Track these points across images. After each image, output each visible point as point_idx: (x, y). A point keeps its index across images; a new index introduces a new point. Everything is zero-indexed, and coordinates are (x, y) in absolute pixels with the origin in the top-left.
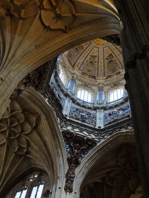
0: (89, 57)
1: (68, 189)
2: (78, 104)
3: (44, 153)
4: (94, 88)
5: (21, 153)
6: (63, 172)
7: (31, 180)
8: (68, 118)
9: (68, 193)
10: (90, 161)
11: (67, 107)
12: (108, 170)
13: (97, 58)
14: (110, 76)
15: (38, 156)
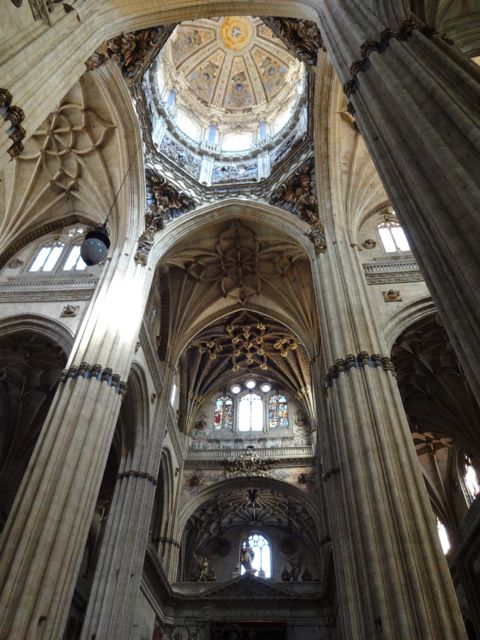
0: (205, 64)
1: (141, 259)
2: (176, 135)
3: (105, 196)
4: (203, 120)
5: (62, 186)
6: (135, 232)
7: (70, 235)
8: (158, 150)
9: (139, 265)
10: (180, 229)
11: (160, 133)
12: (200, 253)
13: (218, 71)
14: (231, 111)
15: (93, 198)
